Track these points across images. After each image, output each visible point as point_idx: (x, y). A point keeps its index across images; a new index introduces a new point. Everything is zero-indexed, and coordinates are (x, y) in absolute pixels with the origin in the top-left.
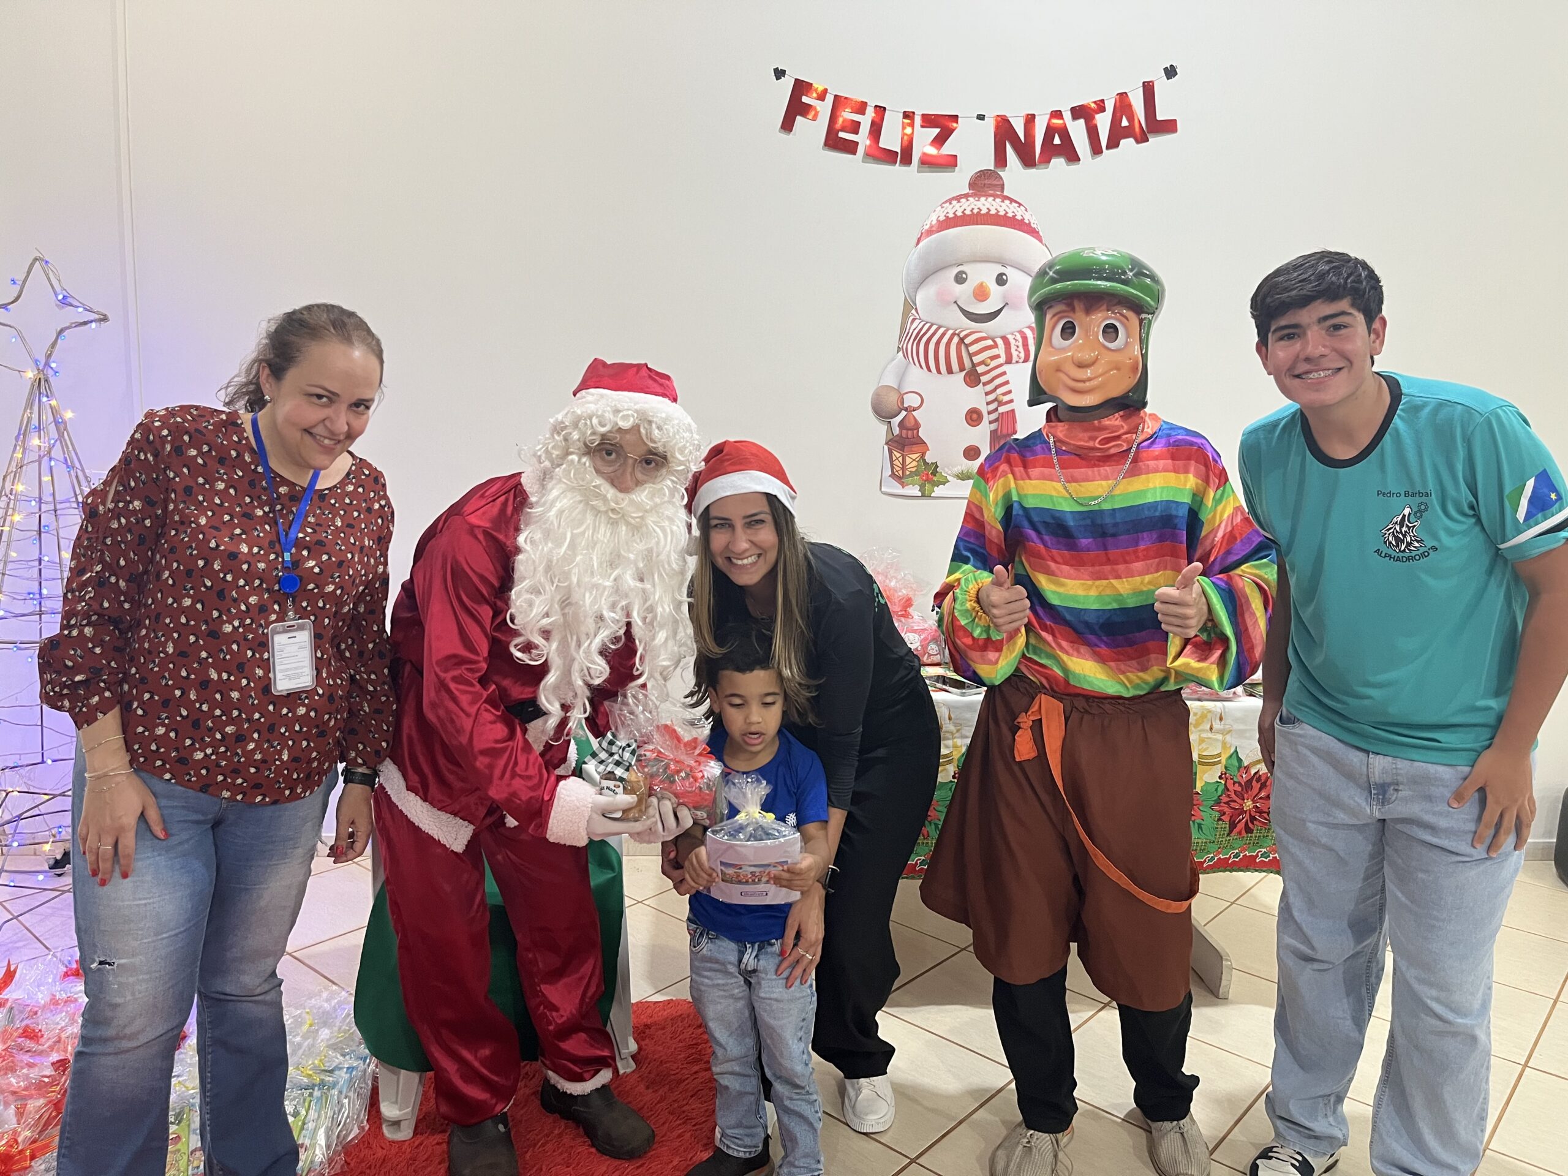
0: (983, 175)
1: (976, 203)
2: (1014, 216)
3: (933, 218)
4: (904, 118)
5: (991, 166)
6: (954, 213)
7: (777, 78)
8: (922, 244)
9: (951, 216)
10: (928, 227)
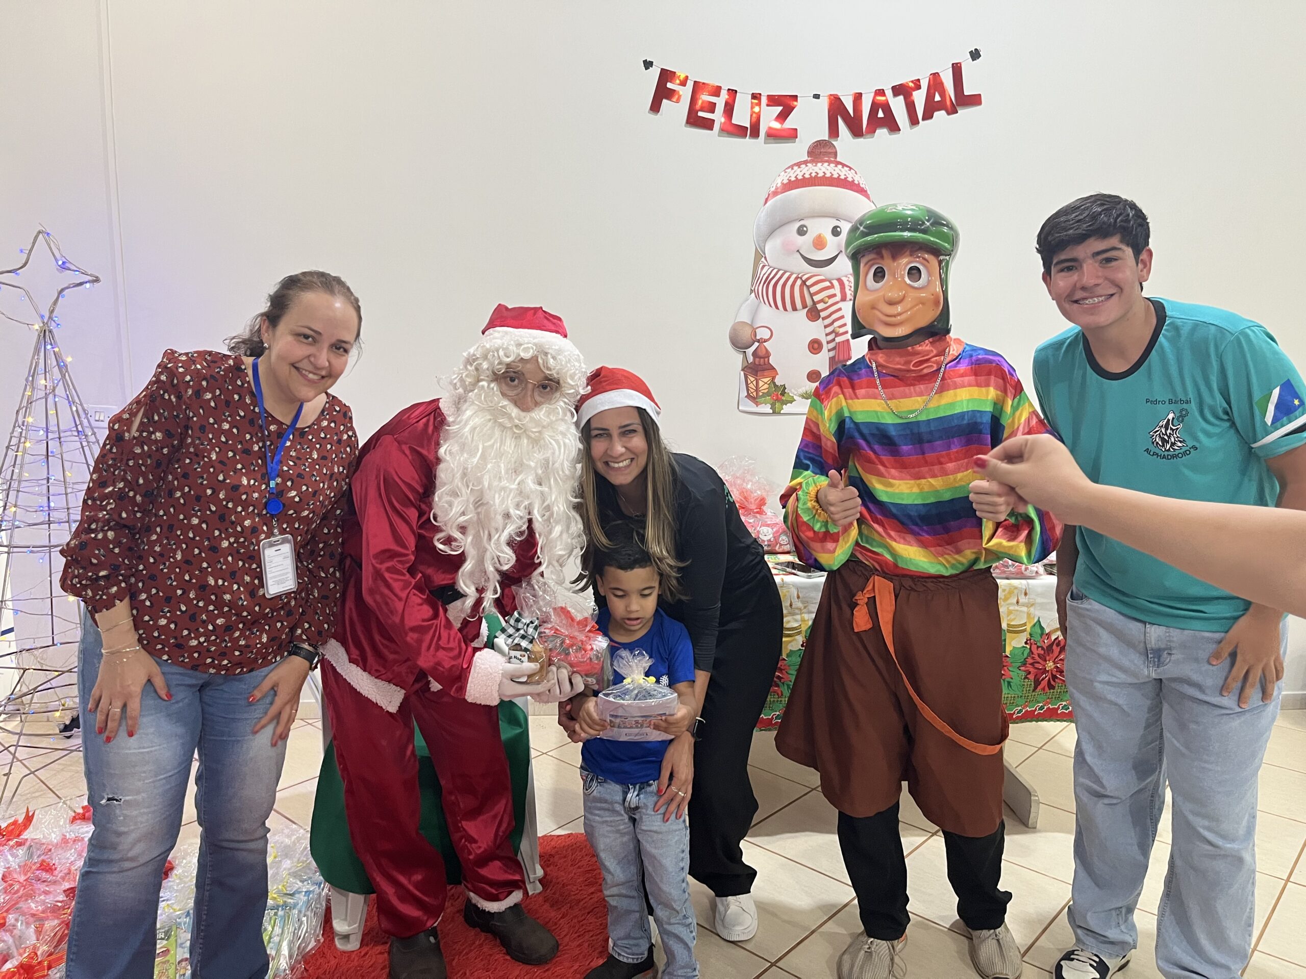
0: (819, 144)
1: (814, 168)
2: (846, 178)
3: (778, 182)
4: (752, 98)
5: (826, 137)
6: (796, 177)
7: (647, 68)
8: (769, 203)
9: (793, 179)
10: (774, 188)
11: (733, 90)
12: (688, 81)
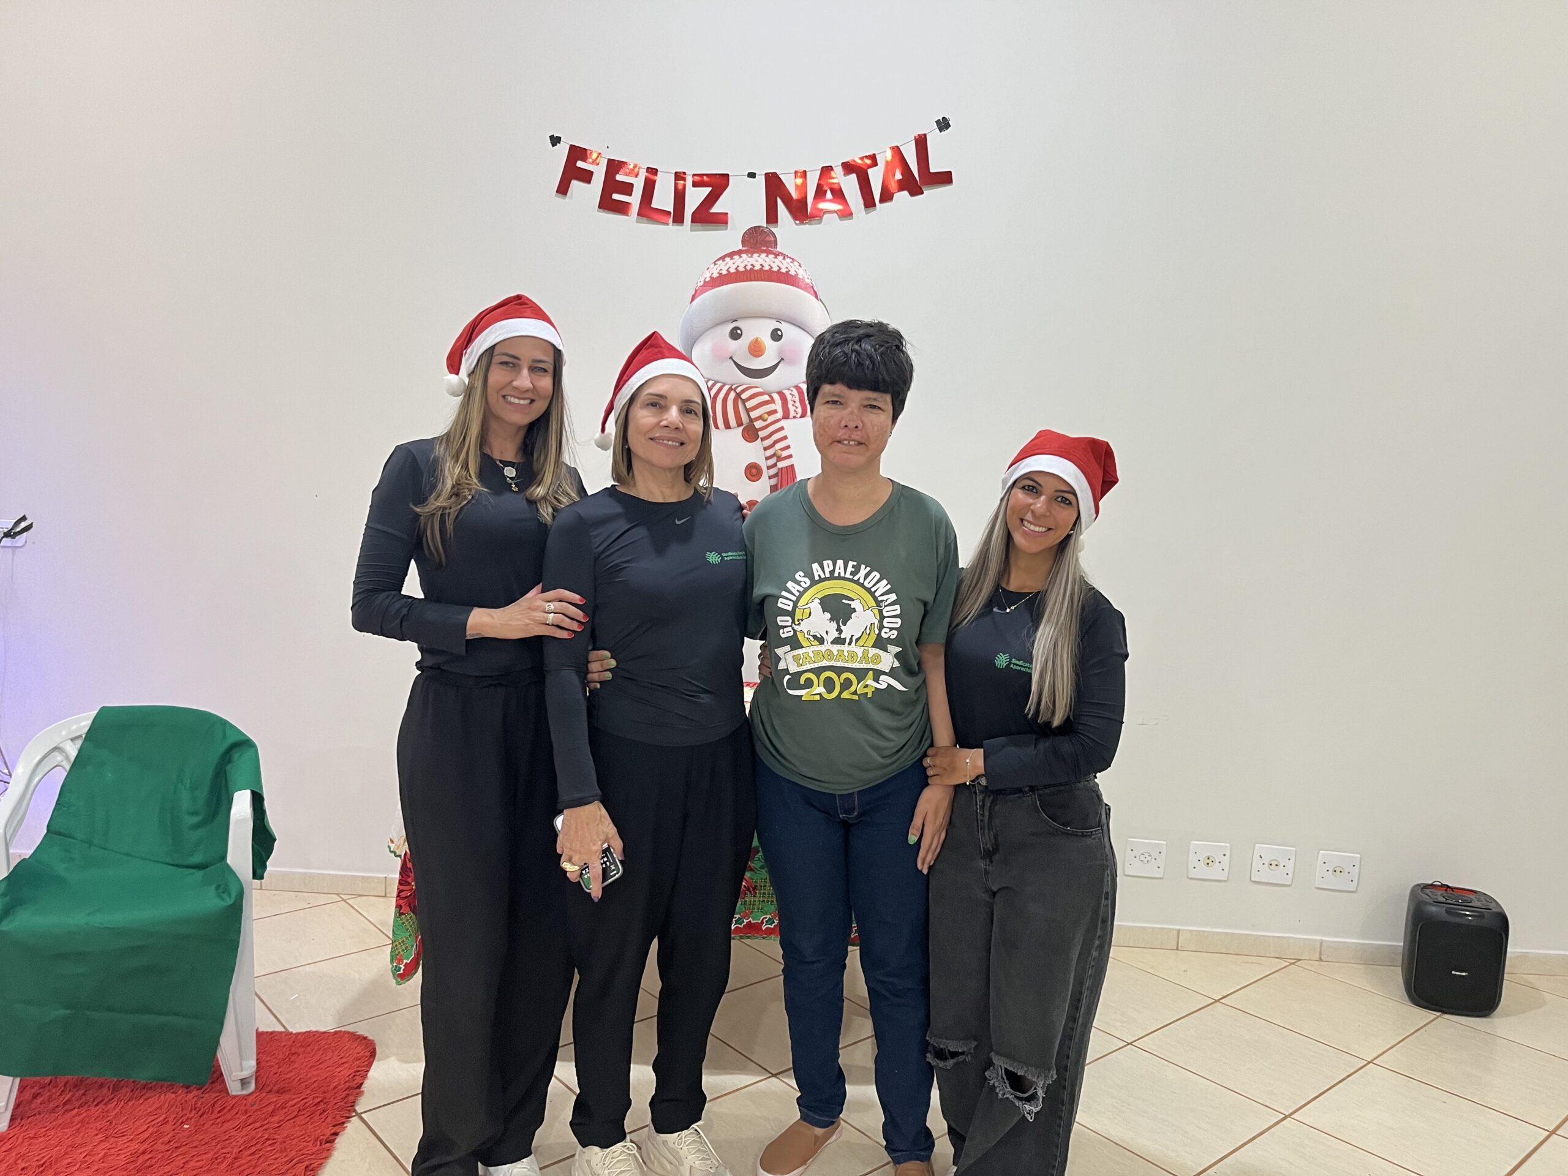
2: (787, 272)
3: (707, 276)
4: (676, 179)
7: (553, 145)
10: (702, 283)
11: (652, 169)
12: (602, 160)
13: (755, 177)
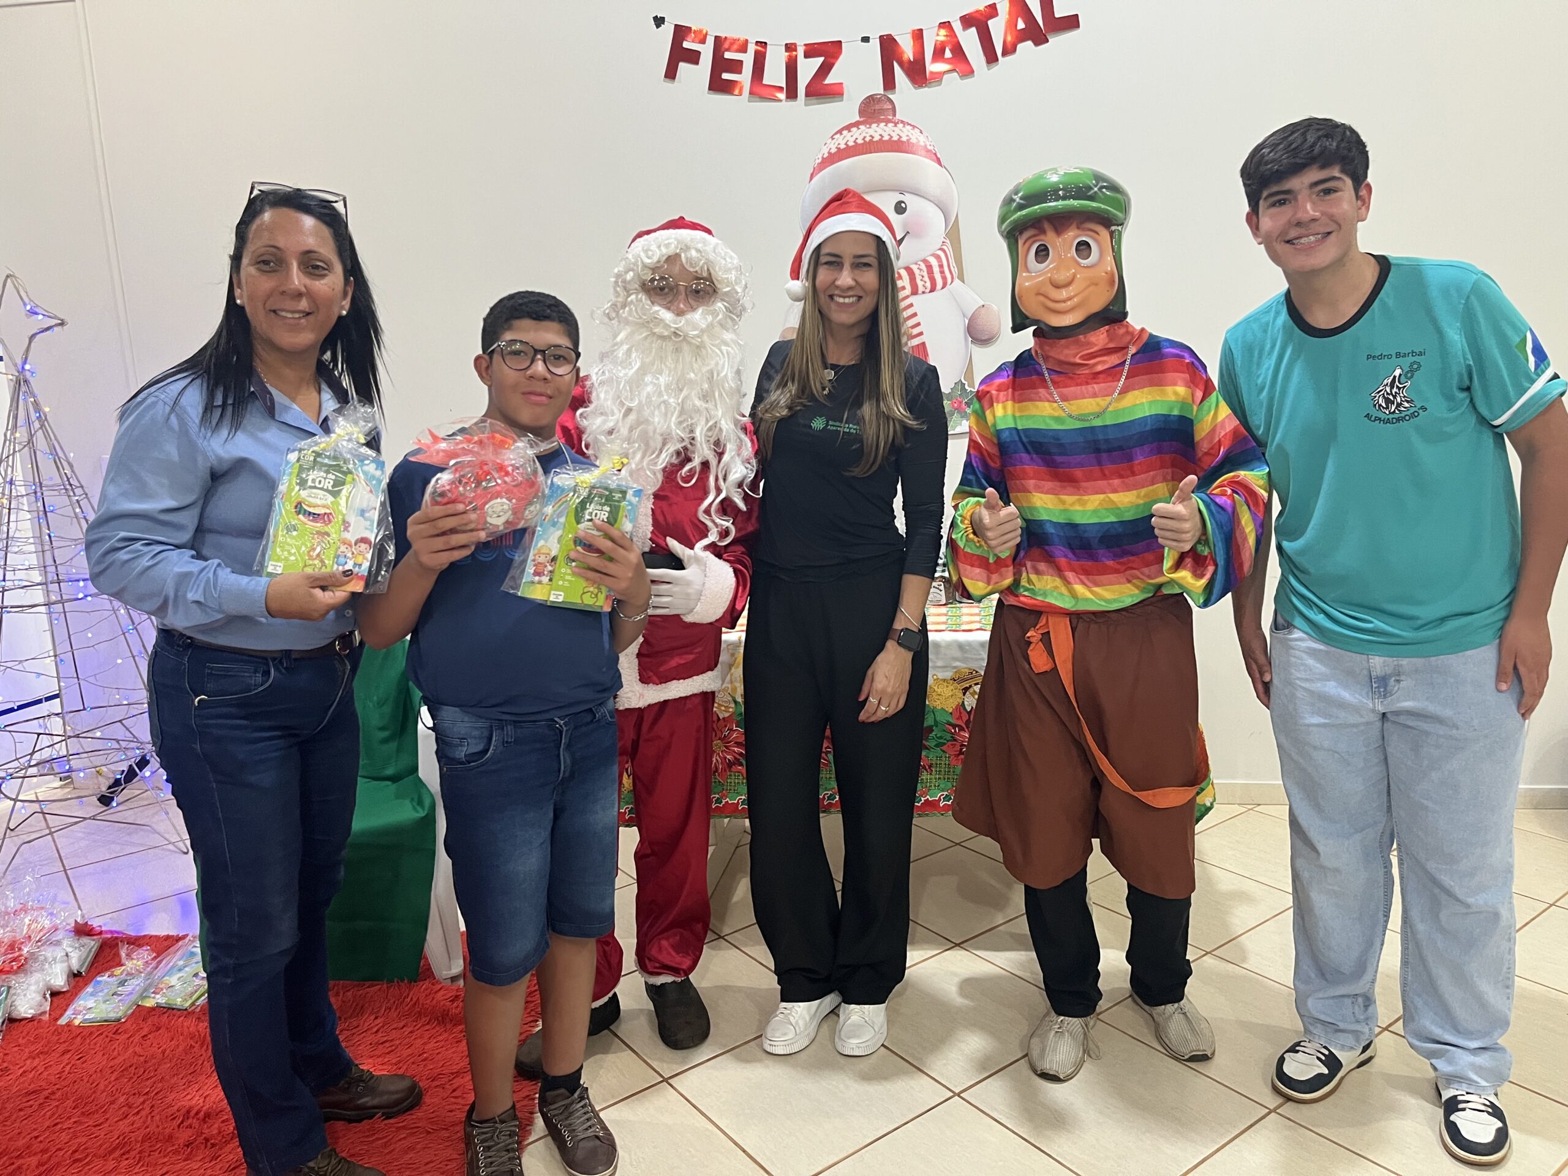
0: (870, 100)
1: (867, 130)
2: (908, 140)
3: (825, 152)
4: (786, 51)
5: (878, 88)
6: (846, 144)
7: (658, 26)
8: (815, 179)
9: (843, 146)
10: (820, 160)
11: (761, 42)
12: (708, 37)
13: (868, 41)
